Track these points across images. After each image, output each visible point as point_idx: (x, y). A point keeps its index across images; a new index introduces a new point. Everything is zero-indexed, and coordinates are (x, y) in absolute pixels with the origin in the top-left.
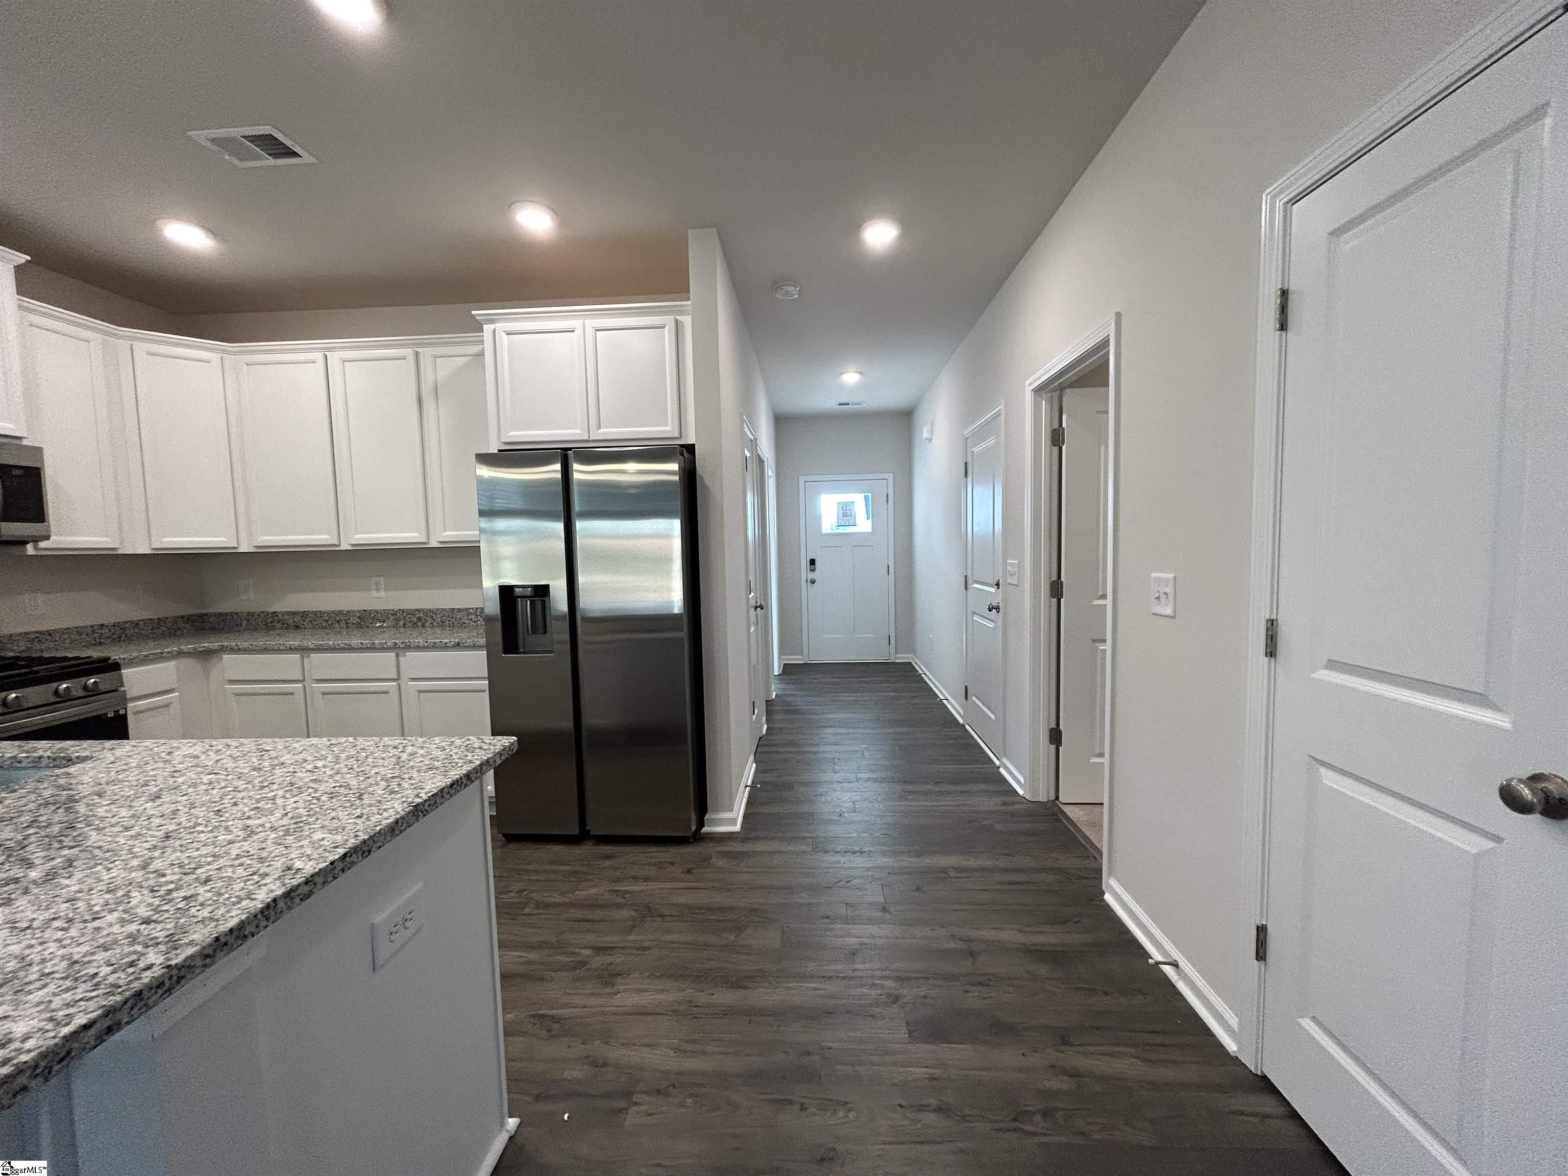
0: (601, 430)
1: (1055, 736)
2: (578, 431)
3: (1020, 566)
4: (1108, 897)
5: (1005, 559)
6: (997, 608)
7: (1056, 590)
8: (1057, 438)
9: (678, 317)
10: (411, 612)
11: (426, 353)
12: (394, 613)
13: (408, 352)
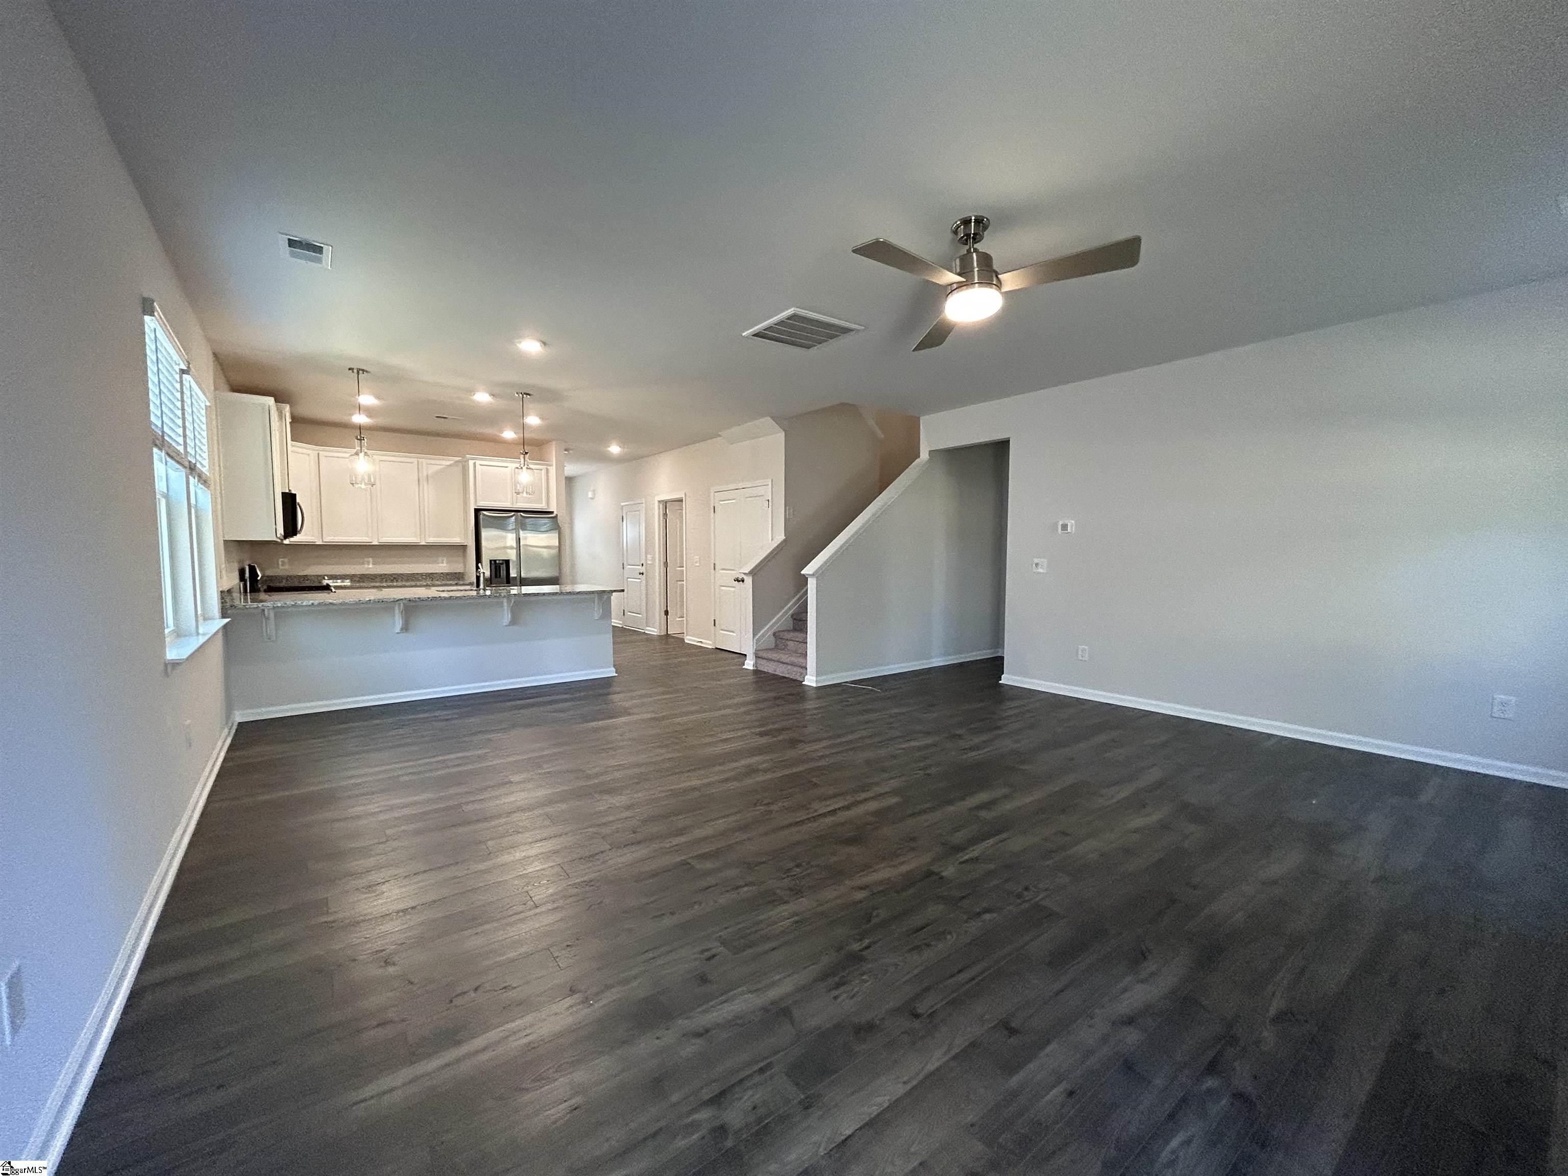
0: (518, 504)
1: (667, 613)
2: (509, 504)
3: (653, 559)
4: (686, 641)
5: (646, 554)
6: (643, 574)
7: (666, 564)
8: (665, 514)
9: (548, 467)
10: (391, 575)
11: (424, 461)
12: (381, 575)
13: (415, 460)
